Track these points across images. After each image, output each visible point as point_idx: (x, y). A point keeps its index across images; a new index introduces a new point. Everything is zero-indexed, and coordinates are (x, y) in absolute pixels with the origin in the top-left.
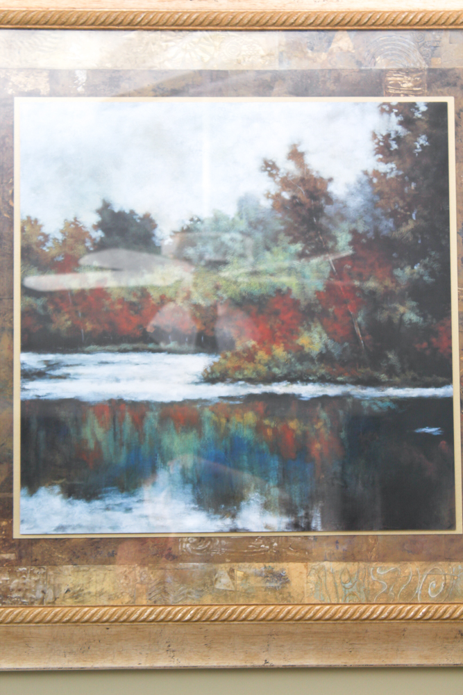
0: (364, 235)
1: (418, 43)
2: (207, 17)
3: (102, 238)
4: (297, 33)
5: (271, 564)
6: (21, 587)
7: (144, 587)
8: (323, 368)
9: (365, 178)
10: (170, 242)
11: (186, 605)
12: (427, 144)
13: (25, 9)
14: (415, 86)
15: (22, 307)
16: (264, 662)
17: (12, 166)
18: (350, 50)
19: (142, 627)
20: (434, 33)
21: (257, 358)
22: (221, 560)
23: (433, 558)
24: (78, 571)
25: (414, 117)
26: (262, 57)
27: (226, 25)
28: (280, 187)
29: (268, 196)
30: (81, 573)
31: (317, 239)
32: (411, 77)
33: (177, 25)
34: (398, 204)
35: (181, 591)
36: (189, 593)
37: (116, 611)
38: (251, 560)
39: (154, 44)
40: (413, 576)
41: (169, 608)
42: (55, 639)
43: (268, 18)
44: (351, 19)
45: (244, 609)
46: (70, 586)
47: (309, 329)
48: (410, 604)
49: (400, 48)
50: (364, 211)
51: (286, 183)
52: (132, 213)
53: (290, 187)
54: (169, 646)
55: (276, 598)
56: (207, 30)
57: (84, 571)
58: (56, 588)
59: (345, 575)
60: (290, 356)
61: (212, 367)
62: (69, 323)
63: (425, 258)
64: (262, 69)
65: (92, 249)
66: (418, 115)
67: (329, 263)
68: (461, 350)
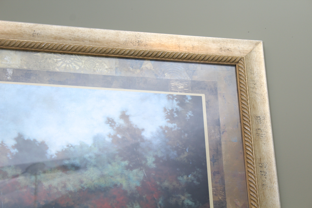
0: (161, 158)
1: (186, 68)
3: (17, 153)
4: (124, 59)
9: (161, 130)
10: (55, 157)
12: (192, 115)
14: (185, 88)
18: (152, 69)
20: (193, 64)
25: (185, 102)
26: (107, 69)
27: (88, 52)
28: (116, 132)
29: (109, 136)
31: (136, 159)
32: (183, 84)
33: (63, 51)
34: (179, 144)
39: (50, 59)
44: (152, 54)
47: (132, 207)
49: (177, 70)
50: (161, 146)
51: (119, 130)
52: (35, 140)
53: (121, 132)
56: (78, 54)
63: (194, 172)
64: (106, 75)
65: (11, 158)
66: (187, 101)
67: (143, 172)
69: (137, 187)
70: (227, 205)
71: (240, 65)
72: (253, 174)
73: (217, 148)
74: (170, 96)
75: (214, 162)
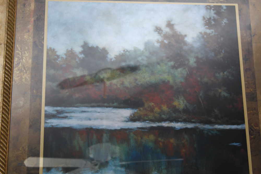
0: (201, 59)
3: (83, 58)
8: (185, 116)
9: (201, 35)
10: (114, 60)
12: (227, 22)
17: (44, 27)
21: (155, 110)
25: (221, 11)
28: (163, 38)
29: (158, 42)
31: (180, 60)
34: (216, 46)
47: (178, 99)
50: (201, 49)
51: (166, 36)
52: (97, 47)
53: (168, 38)
60: (169, 110)
61: (134, 114)
62: (68, 94)
63: (229, 69)
65: (79, 62)
66: (223, 10)
67: (186, 70)
68: (248, 109)
69: (181, 82)
70: (258, 96)
73: (249, 49)
74: (208, 7)
75: (246, 61)
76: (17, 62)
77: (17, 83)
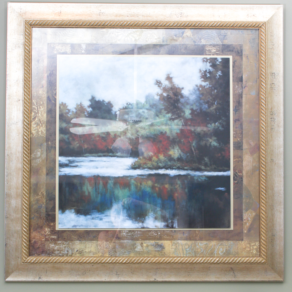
0: (196, 110)
1: (218, 34)
2: (134, 23)
3: (91, 111)
4: (170, 29)
5: (157, 241)
6: (59, 249)
7: (107, 250)
8: (179, 164)
9: (196, 88)
11: (124, 257)
12: (221, 74)
13: (61, 20)
14: (217, 51)
15: (59, 138)
16: (154, 279)
17: (56, 82)
18: (191, 36)
19: (106, 265)
20: (224, 30)
21: (153, 159)
22: (137, 239)
23: (221, 239)
24: (81, 243)
25: (216, 64)
26: (156, 39)
27: (142, 26)
28: (162, 91)
29: (157, 95)
30: (82, 244)
31: (177, 112)
32: (215, 48)
33: (122, 26)
34: (210, 98)
35: (122, 251)
36: (125, 252)
37: (96, 259)
38: (150, 239)
39: (113, 34)
40: (213, 246)
41: (117, 258)
42: (72, 270)
43: (158, 23)
44: (192, 24)
45: (147, 259)
46: (78, 249)
47: (173, 148)
48: (212, 257)
49: (211, 36)
50: (196, 101)
51: (165, 90)
52: (103, 101)
53: (166, 91)
54: (117, 273)
55: (159, 255)
56: (134, 28)
57: (84, 243)
58: (73, 250)
59: (186, 245)
60: (166, 159)
61: (135, 163)
62: (78, 145)
63: (220, 120)
64: (156, 44)
65: (87, 115)
66: (218, 63)
67: (182, 122)
68: (234, 157)
69: (177, 133)
70: (243, 145)
71: (262, 30)
72: (264, 122)
73: (239, 100)
74: (204, 59)
75: (235, 112)
76: (34, 116)
77: (35, 136)
